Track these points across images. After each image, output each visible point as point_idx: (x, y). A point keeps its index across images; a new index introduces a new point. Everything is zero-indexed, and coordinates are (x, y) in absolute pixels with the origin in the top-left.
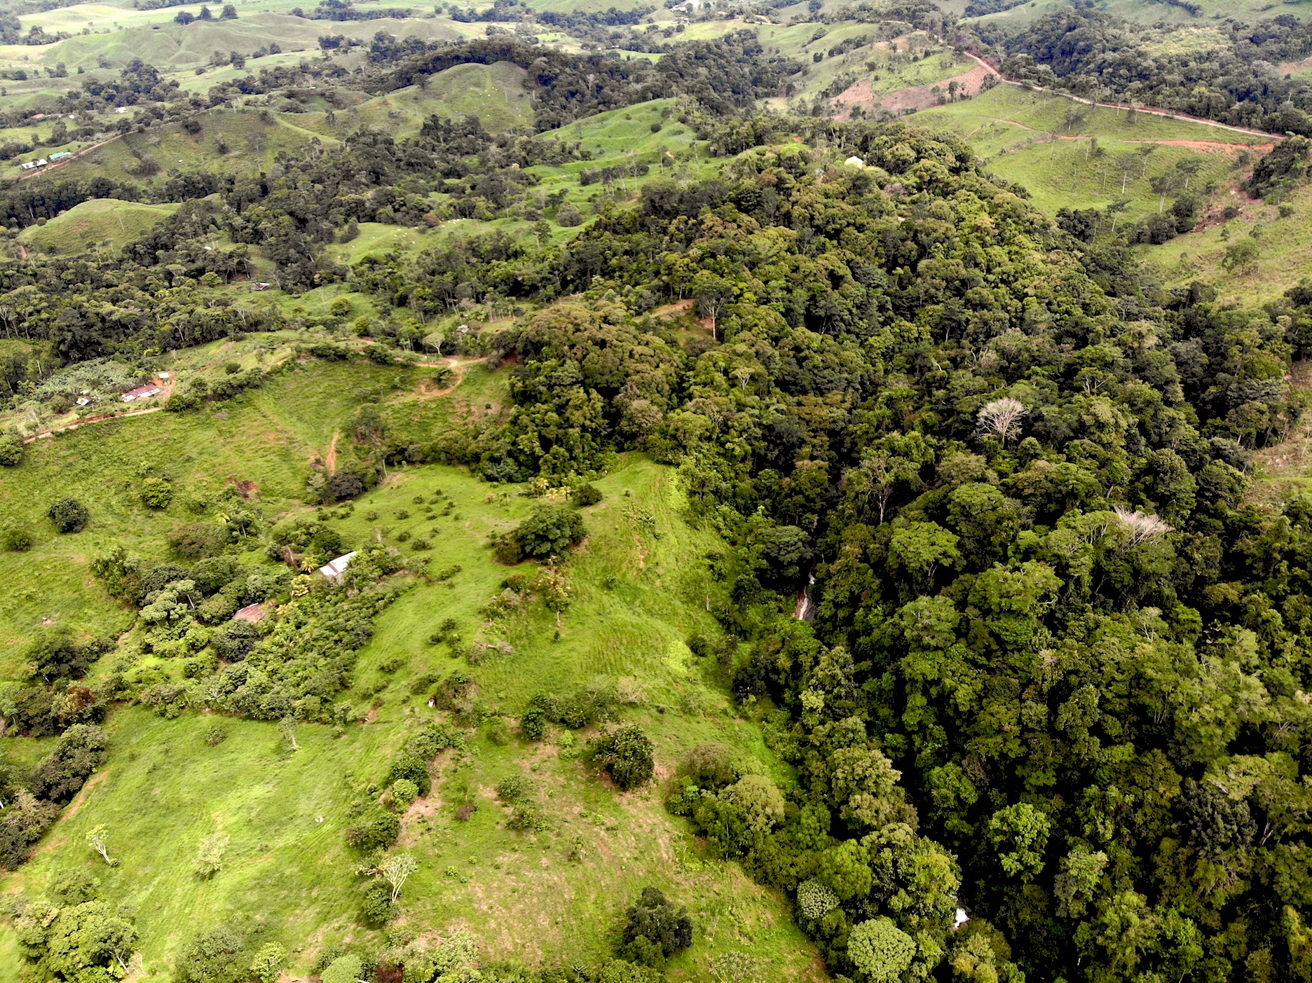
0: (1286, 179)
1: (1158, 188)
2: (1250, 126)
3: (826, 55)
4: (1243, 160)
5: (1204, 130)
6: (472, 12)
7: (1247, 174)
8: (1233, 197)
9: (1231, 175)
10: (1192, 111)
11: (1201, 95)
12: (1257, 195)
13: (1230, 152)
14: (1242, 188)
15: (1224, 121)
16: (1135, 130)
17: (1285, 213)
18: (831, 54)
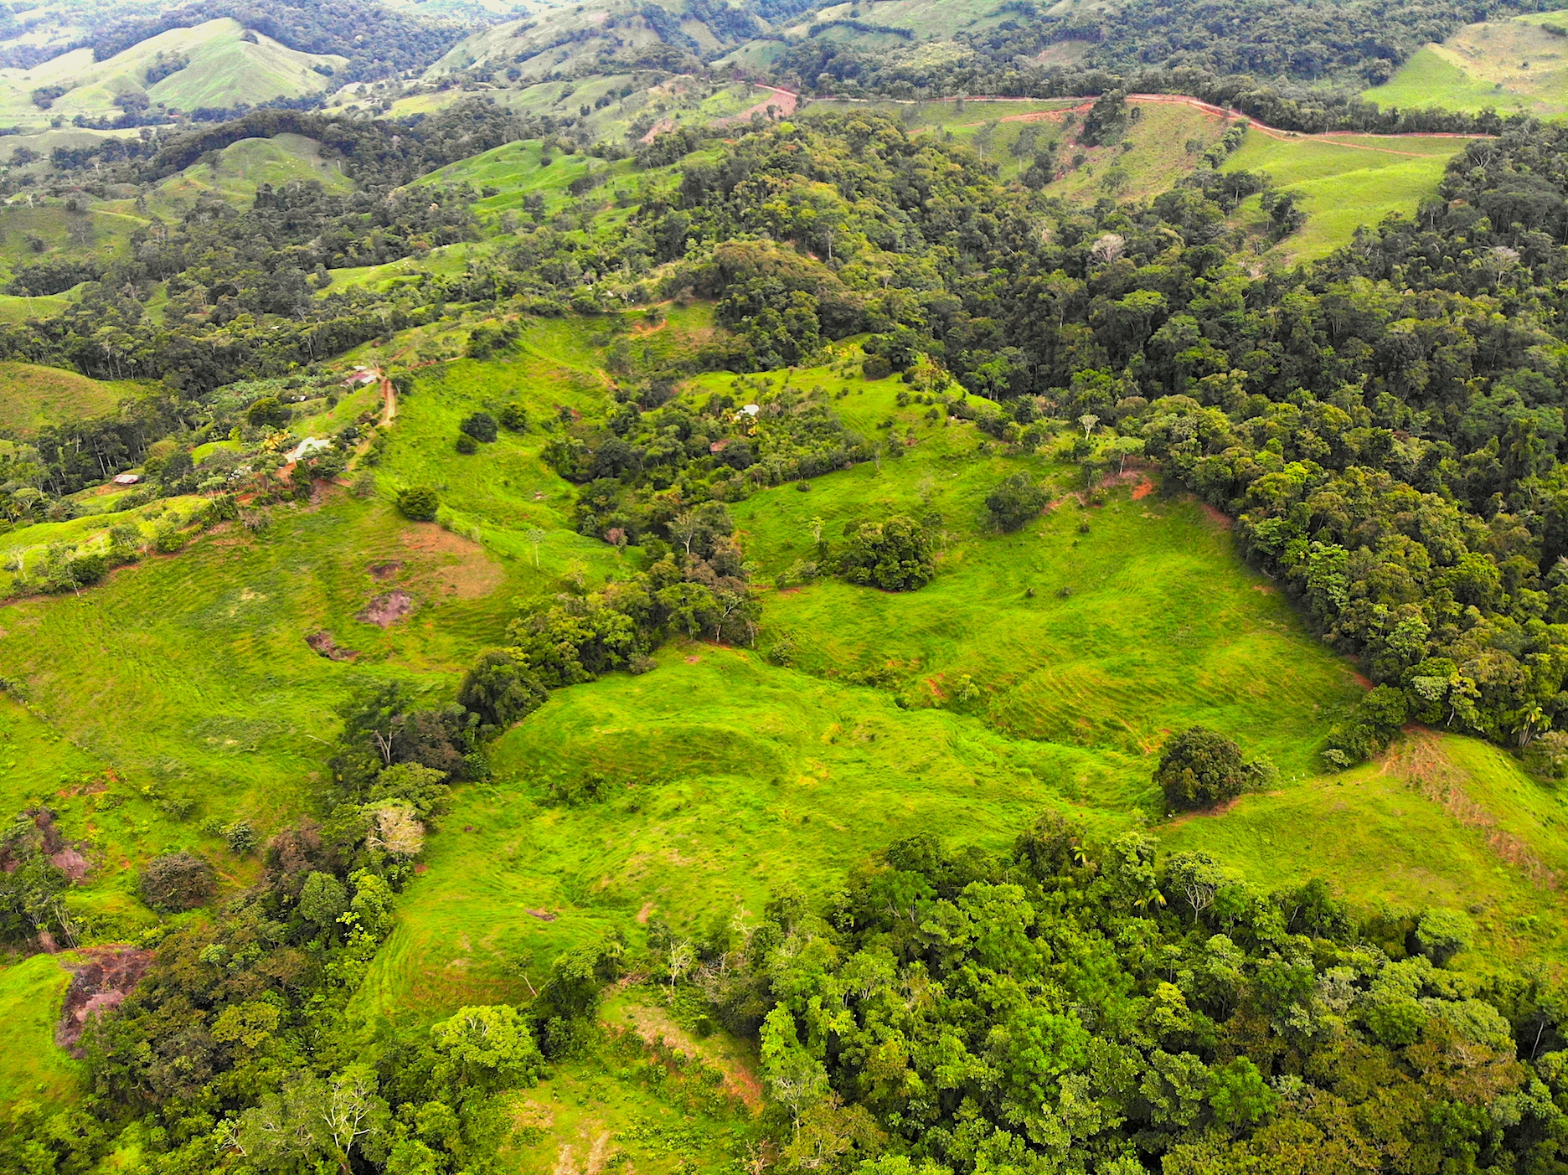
0: (1114, 126)
1: (1016, 151)
2: (1062, 95)
3: (593, 106)
4: (1070, 120)
5: (1025, 105)
6: (102, 120)
7: (1078, 129)
8: (1074, 149)
9: (1064, 133)
10: (1007, 93)
11: (1012, 79)
12: (1094, 143)
13: (1058, 118)
14: (1078, 141)
15: (1037, 96)
16: (965, 116)
17: (1127, 147)
18: (598, 106)
